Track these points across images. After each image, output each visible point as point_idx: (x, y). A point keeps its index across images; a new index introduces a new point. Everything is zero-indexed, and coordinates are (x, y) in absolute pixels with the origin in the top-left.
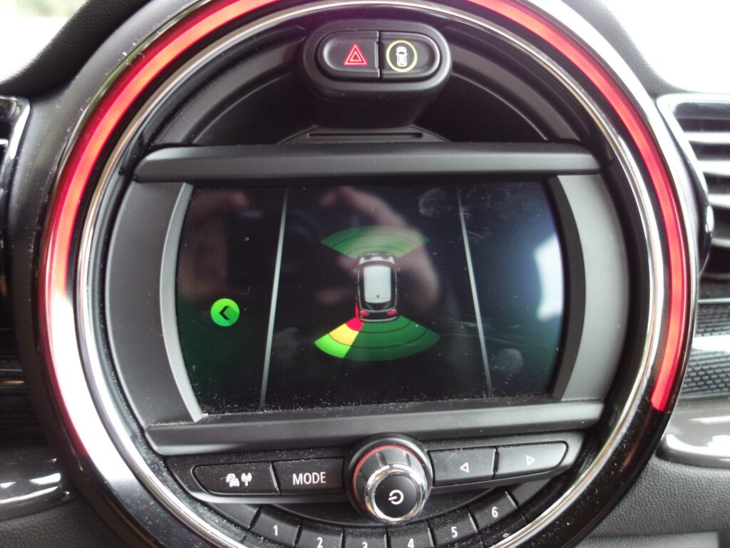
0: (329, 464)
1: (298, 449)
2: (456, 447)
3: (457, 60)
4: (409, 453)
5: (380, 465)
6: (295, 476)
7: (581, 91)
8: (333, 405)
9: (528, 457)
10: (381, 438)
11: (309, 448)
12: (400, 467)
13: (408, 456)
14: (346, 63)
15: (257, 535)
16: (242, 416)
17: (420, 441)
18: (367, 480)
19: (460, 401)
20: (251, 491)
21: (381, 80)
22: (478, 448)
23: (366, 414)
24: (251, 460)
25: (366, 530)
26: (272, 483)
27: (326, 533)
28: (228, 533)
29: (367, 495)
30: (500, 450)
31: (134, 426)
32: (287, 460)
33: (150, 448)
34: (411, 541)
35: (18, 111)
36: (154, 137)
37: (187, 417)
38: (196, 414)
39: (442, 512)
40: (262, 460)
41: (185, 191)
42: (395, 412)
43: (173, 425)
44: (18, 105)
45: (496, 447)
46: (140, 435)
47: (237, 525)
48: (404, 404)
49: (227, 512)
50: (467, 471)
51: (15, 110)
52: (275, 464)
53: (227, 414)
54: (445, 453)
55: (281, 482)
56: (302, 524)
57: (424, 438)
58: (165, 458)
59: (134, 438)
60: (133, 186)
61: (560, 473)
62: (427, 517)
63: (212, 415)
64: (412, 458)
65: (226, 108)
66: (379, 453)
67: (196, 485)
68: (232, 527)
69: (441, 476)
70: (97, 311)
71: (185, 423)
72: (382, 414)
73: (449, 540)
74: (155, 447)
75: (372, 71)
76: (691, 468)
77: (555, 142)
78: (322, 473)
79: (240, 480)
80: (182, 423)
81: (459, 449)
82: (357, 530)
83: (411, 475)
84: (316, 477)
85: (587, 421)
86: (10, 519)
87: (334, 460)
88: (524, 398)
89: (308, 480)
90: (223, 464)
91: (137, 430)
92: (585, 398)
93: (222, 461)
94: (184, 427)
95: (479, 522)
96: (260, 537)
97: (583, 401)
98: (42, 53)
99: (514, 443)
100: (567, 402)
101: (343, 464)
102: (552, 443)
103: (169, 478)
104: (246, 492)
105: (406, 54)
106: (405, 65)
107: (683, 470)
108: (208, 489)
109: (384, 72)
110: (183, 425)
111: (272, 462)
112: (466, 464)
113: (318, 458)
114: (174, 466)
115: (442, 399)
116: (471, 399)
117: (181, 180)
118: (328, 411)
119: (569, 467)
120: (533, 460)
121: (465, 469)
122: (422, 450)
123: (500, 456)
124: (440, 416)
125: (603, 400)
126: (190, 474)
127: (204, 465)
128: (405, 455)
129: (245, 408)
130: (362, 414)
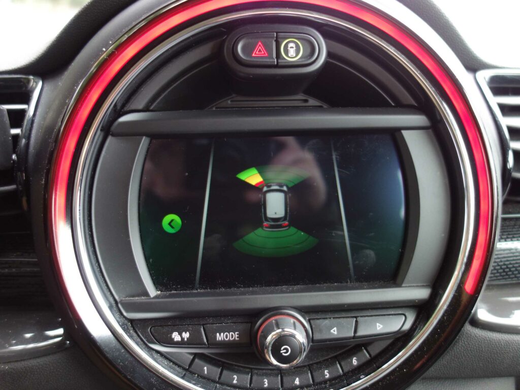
0: (241, 327)
1: (221, 316)
2: (328, 317)
3: (331, 51)
4: (295, 321)
5: (275, 329)
6: (218, 334)
7: (417, 72)
8: (244, 287)
9: (378, 324)
10: (276, 311)
11: (228, 316)
12: (289, 330)
13: (294, 323)
14: (253, 55)
15: (193, 373)
16: (183, 294)
17: (303, 312)
18: (266, 338)
19: (332, 285)
20: (188, 344)
21: (277, 66)
22: (344, 317)
23: (267, 294)
24: (189, 323)
25: (267, 371)
26: (203, 339)
27: (239, 373)
28: (173, 371)
29: (266, 348)
30: (359, 319)
31: (111, 299)
32: (214, 324)
33: (121, 314)
34: (297, 379)
35: (34, 85)
36: (124, 105)
37: (146, 294)
38: (152, 291)
39: (318, 361)
40: (196, 323)
41: (144, 142)
42: (287, 292)
43: (137, 299)
44: (34, 82)
45: (356, 317)
46: (115, 306)
47: (179, 366)
48: (293, 286)
49: (173, 357)
50: (336, 333)
51: (33, 85)
52: (205, 326)
53: (173, 292)
54: (321, 320)
55: (209, 338)
56: (224, 366)
57: (306, 311)
58: (132, 321)
59: (111, 307)
60: (110, 139)
61: (400, 335)
62: (308, 363)
63: (163, 293)
64: (298, 324)
66: (275, 320)
67: (152, 339)
68: (176, 368)
69: (318, 336)
70: (87, 223)
71: (145, 297)
72: (277, 293)
73: (323, 380)
74: (125, 314)
75: (271, 60)
76: (494, 333)
77: (401, 107)
78: (236, 333)
79: (181, 336)
80: (143, 298)
81: (330, 318)
82: (260, 371)
83: (296, 336)
84: (232, 335)
85: (420, 300)
86: (30, 359)
87: (245, 324)
88: (376, 284)
89: (227, 337)
90: (170, 325)
91: (113, 302)
92: (419, 285)
93: (169, 323)
94: (144, 301)
95: (344, 368)
96: (195, 374)
97: (417, 286)
98: (50, 46)
99: (369, 315)
100: (406, 287)
101: (251, 327)
102: (395, 315)
103: (135, 334)
104: (185, 345)
105: (295, 48)
106: (294, 55)
107: (489, 334)
108: (160, 342)
109: (280, 61)
110: (143, 299)
111: (203, 325)
112: (335, 329)
113: (235, 323)
114: (138, 326)
115: (320, 284)
116: (340, 284)
117: (142, 135)
118: (241, 290)
119: (407, 332)
120: (381, 326)
121: (334, 332)
122: (305, 318)
123: (359, 323)
124: (317, 295)
125: (432, 286)
126: (148, 332)
127: (158, 326)
128: (292, 322)
129: (185, 288)
130: (264, 293)
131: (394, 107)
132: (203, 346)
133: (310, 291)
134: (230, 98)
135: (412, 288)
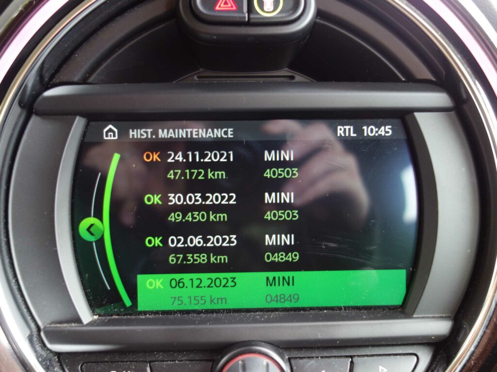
0: (199, 366)
1: (174, 351)
2: (314, 355)
3: (322, 8)
4: (270, 362)
7: (437, 33)
9: (381, 368)
10: (246, 346)
11: (183, 351)
13: (268, 365)
14: (217, 8)
16: (127, 319)
17: (281, 348)
19: (321, 312)
21: (249, 24)
22: (335, 357)
23: (234, 323)
24: (131, 359)
30: (355, 359)
31: (33, 325)
32: (164, 361)
33: (44, 345)
36: (53, 76)
37: (78, 320)
38: (86, 315)
40: (141, 360)
41: (79, 124)
42: (261, 322)
43: (66, 326)
45: (351, 357)
46: (36, 335)
48: (269, 314)
52: (152, 364)
53: (114, 317)
54: (304, 360)
57: (284, 347)
58: (59, 354)
59: (30, 339)
60: (34, 120)
63: (101, 318)
64: (272, 366)
65: (116, 51)
66: (242, 361)
71: (76, 324)
74: (49, 346)
75: (240, 15)
77: (412, 82)
80: (73, 325)
81: (317, 357)
85: (437, 337)
87: (204, 362)
88: (378, 313)
90: (107, 362)
91: (34, 330)
92: (436, 315)
93: (106, 359)
94: (74, 329)
97: (433, 317)
99: (369, 354)
100: (418, 318)
101: (212, 368)
102: (404, 354)
106: (272, 9)
109: (252, 16)
110: (74, 326)
111: (150, 362)
113: (190, 360)
114: (65, 362)
116: (330, 311)
117: (75, 114)
118: (201, 317)
120: (385, 370)
122: (282, 358)
123: (355, 365)
124: (300, 327)
125: (453, 318)
126: (78, 370)
127: (92, 362)
128: (265, 363)
129: (130, 312)
130: (230, 323)
131: (404, 82)
133: (292, 321)
134: (197, 73)
135: (427, 320)
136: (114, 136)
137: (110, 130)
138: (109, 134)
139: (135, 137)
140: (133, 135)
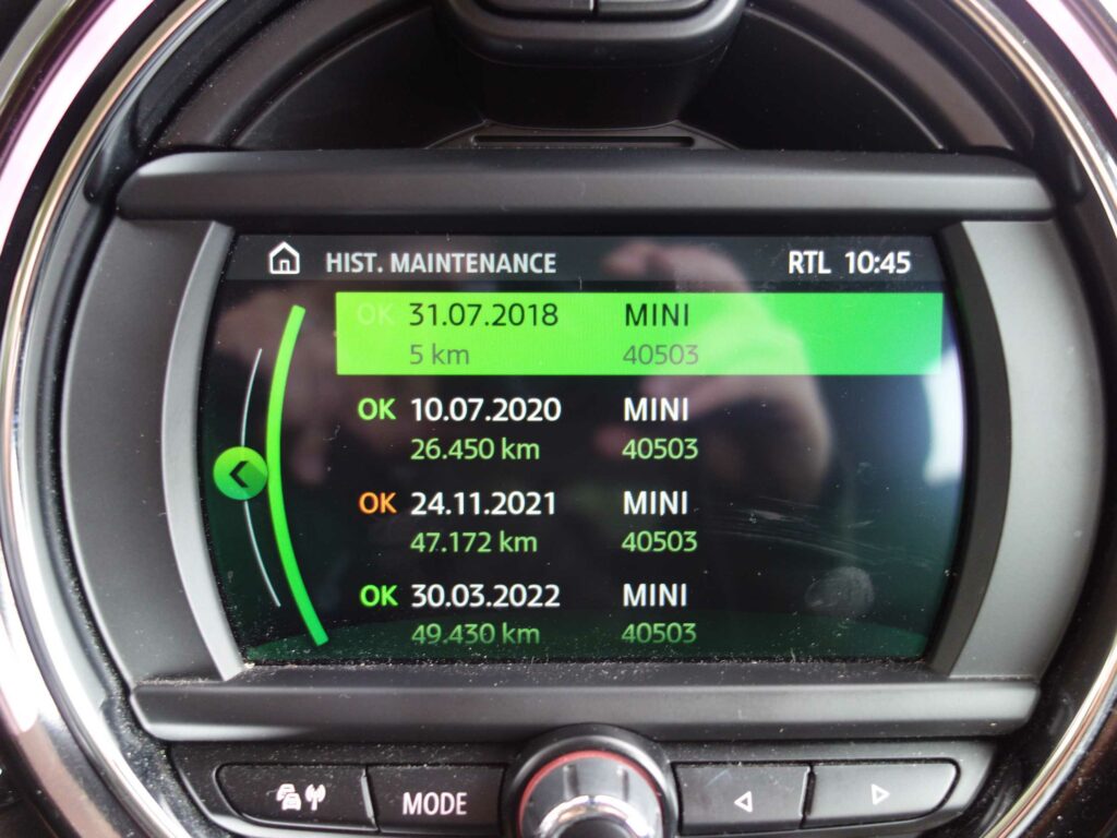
0: (475, 776)
1: (420, 744)
2: (728, 759)
4: (630, 769)
6: (407, 796)
7: (1020, 41)
8: (490, 661)
9: (875, 788)
10: (577, 736)
11: (440, 744)
12: (609, 802)
13: (626, 777)
16: (317, 673)
17: (656, 742)
18: (539, 822)
19: (744, 664)
20: (322, 821)
21: (597, 16)
22: (775, 762)
23: (553, 684)
24: (327, 759)
26: (363, 808)
30: (819, 769)
31: (112, 681)
32: (398, 764)
33: (137, 725)
36: (158, 132)
37: (211, 672)
38: (228, 662)
40: (347, 760)
41: (215, 238)
42: (612, 683)
43: (184, 684)
45: (811, 763)
46: (121, 702)
48: (630, 666)
50: (749, 808)
52: (371, 770)
53: (288, 666)
54: (707, 768)
55: (381, 807)
57: (662, 738)
58: (168, 746)
59: (107, 711)
60: (117, 228)
61: (940, 823)
63: (260, 667)
64: (636, 778)
65: (299, 78)
66: (570, 766)
67: (219, 800)
69: (695, 815)
70: (46, 463)
71: (206, 681)
72: (581, 684)
74: (148, 726)
77: (960, 153)
78: (460, 795)
79: (302, 798)
80: (200, 681)
81: (735, 763)
83: (628, 822)
84: (447, 801)
85: (1002, 723)
87: (486, 769)
88: (873, 668)
89: (431, 807)
90: (274, 764)
91: (116, 691)
92: (1001, 676)
93: (272, 758)
94: (202, 690)
97: (995, 680)
99: (849, 757)
100: (961, 681)
101: (503, 781)
102: (927, 761)
103: (173, 785)
104: (312, 822)
109: (603, 0)
110: (201, 685)
111: (367, 766)
112: (748, 795)
113: (456, 764)
114: (182, 762)
115: (708, 659)
116: (766, 663)
117: (206, 216)
118: (480, 671)
119: (960, 813)
120: (886, 794)
121: (746, 806)
122: (659, 762)
123: (818, 780)
124: (699, 696)
125: (1038, 682)
126: (210, 780)
127: (239, 764)
128: (620, 772)
129: (324, 657)
130: (544, 683)
131: (942, 151)
132: (364, 829)
133: (680, 682)
134: (476, 130)
135: (981, 685)
136: (293, 267)
137: (284, 254)
138: (282, 262)
139: (339, 269)
140: (334, 266)
